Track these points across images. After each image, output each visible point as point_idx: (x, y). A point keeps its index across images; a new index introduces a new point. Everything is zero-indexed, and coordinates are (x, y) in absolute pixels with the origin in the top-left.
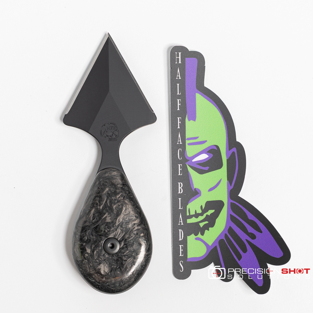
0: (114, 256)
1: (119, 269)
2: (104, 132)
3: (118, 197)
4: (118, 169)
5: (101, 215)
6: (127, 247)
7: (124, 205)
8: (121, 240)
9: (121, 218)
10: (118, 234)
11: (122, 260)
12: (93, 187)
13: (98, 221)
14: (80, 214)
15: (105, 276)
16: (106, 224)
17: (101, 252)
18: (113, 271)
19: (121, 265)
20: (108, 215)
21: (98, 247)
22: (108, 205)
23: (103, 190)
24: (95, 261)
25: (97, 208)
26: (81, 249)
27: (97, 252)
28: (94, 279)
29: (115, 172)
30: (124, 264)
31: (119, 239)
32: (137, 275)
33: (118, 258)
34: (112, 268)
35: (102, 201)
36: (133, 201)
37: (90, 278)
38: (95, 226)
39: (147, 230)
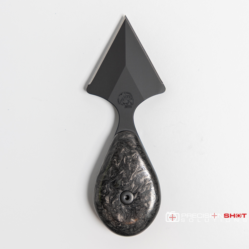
0: (129, 206)
1: (133, 217)
2: (121, 100)
3: (133, 156)
4: (132, 132)
5: (118, 171)
6: (140, 199)
7: (138, 164)
8: (135, 193)
9: (134, 175)
10: (133, 188)
11: (136, 210)
12: (111, 147)
13: (115, 177)
14: (101, 170)
15: (122, 222)
16: (123, 179)
17: (118, 203)
18: (128, 219)
19: (135, 214)
20: (124, 171)
21: (115, 198)
22: (124, 163)
23: (120, 150)
24: (113, 210)
25: (115, 166)
26: (101, 200)
27: (114, 202)
28: (112, 225)
29: (130, 135)
30: (138, 213)
31: (133, 192)
32: (148, 221)
33: (133, 208)
34: (127, 216)
35: (119, 160)
36: (145, 160)
37: (109, 224)
38: (113, 181)
39: (156, 184)
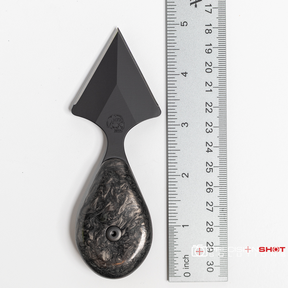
0: (115, 243)
1: (120, 256)
2: (111, 123)
3: (121, 187)
4: (122, 160)
5: (104, 203)
6: (128, 236)
7: (127, 195)
8: (123, 228)
9: (123, 208)
10: (120, 223)
11: (123, 248)
12: (97, 176)
13: (101, 210)
14: (85, 202)
15: (107, 262)
16: (109, 213)
17: (103, 239)
18: (114, 258)
19: (122, 253)
20: (111, 204)
21: (100, 234)
22: (111, 194)
23: (107, 180)
24: (97, 247)
25: (101, 197)
26: (84, 235)
27: (99, 239)
28: (96, 265)
29: (119, 163)
30: (125, 252)
31: (121, 228)
32: (137, 262)
33: (120, 245)
34: (113, 255)
35: (106, 190)
36: (135, 192)
37: (92, 263)
38: (98, 214)
39: (148, 219)
